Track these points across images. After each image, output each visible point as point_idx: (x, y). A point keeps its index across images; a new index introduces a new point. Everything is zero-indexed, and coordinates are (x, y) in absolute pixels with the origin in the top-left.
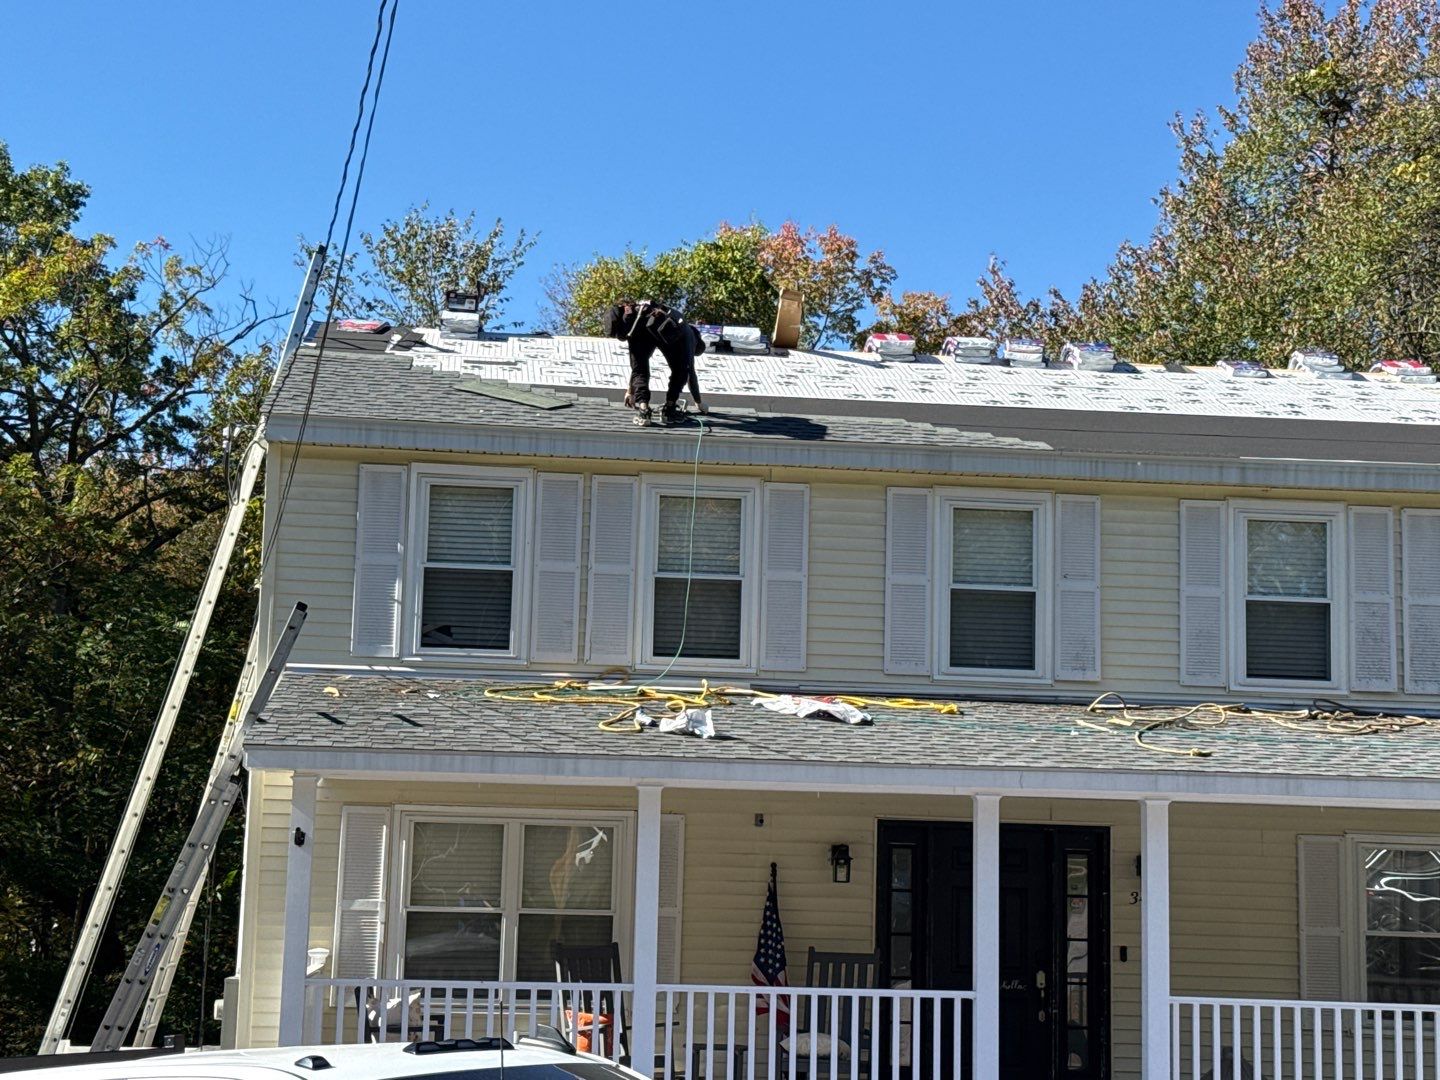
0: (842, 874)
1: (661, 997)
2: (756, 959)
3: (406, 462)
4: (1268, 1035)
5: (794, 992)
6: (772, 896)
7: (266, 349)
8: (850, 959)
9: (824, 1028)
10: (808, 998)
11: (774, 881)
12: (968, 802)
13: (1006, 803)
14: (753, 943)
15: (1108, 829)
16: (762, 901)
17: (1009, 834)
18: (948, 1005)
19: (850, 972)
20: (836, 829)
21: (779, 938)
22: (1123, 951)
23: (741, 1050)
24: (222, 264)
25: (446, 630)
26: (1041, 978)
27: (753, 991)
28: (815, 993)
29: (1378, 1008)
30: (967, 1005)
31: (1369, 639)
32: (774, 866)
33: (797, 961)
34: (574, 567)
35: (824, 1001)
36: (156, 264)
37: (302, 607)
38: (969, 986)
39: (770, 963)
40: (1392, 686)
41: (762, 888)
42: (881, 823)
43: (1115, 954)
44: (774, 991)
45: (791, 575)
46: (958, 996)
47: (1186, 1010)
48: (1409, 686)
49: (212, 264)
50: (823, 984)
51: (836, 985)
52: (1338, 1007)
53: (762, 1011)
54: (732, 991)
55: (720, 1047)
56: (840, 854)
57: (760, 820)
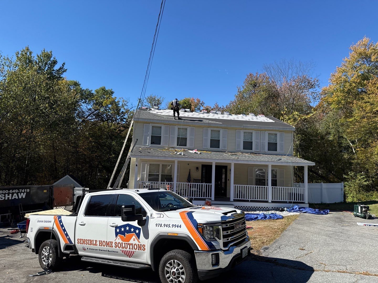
0: (197, 170)
1: (177, 184)
2: (187, 180)
3: (149, 123)
4: (244, 189)
5: (192, 183)
6: (190, 172)
7: (134, 110)
8: (198, 180)
9: (195, 187)
10: (193, 184)
12: (212, 163)
13: (216, 163)
14: (187, 178)
15: (227, 166)
16: (188, 173)
17: (216, 166)
18: (209, 185)
19: (198, 181)
20: (197, 166)
21: (190, 177)
22: (229, 180)
23: (186, 190)
24: (129, 101)
25: (154, 142)
26: (219, 182)
27: (187, 183)
28: (194, 184)
29: (257, 186)
30: (211, 185)
31: (257, 145)
32: (190, 169)
33: (192, 180)
34: (168, 136)
35: (195, 184)
36: (121, 100)
37: (137, 139)
38: (211, 183)
39: (189, 180)
40: (259, 151)
42: (202, 165)
43: (228, 180)
44: (189, 183)
45: (193, 137)
46: (210, 184)
47: (235, 186)
48: (261, 151)
49: (128, 100)
50: (195, 183)
51: (196, 183)
52: (252, 186)
53: (188, 185)
54: (185, 183)
55: (183, 189)
56: (197, 168)
57: (188, 164)
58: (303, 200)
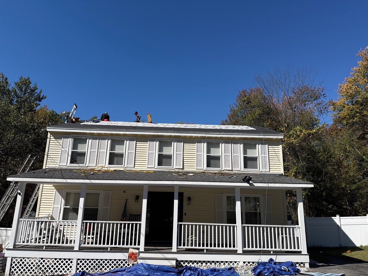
0: (137, 201)
2: (122, 216)
3: (70, 134)
8: (136, 215)
11: (126, 202)
15: (183, 193)
16: (124, 206)
20: (137, 193)
22: (185, 214)
25: (75, 161)
26: (171, 218)
31: (227, 161)
32: (127, 199)
33: (128, 216)
34: (96, 150)
41: (125, 203)
57: (124, 192)
58: (298, 248)
